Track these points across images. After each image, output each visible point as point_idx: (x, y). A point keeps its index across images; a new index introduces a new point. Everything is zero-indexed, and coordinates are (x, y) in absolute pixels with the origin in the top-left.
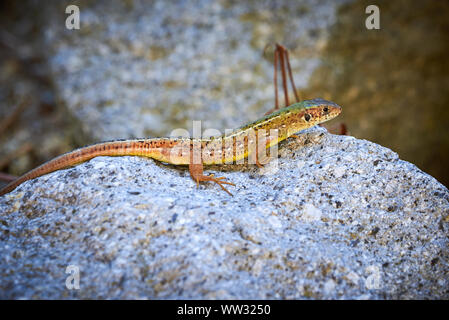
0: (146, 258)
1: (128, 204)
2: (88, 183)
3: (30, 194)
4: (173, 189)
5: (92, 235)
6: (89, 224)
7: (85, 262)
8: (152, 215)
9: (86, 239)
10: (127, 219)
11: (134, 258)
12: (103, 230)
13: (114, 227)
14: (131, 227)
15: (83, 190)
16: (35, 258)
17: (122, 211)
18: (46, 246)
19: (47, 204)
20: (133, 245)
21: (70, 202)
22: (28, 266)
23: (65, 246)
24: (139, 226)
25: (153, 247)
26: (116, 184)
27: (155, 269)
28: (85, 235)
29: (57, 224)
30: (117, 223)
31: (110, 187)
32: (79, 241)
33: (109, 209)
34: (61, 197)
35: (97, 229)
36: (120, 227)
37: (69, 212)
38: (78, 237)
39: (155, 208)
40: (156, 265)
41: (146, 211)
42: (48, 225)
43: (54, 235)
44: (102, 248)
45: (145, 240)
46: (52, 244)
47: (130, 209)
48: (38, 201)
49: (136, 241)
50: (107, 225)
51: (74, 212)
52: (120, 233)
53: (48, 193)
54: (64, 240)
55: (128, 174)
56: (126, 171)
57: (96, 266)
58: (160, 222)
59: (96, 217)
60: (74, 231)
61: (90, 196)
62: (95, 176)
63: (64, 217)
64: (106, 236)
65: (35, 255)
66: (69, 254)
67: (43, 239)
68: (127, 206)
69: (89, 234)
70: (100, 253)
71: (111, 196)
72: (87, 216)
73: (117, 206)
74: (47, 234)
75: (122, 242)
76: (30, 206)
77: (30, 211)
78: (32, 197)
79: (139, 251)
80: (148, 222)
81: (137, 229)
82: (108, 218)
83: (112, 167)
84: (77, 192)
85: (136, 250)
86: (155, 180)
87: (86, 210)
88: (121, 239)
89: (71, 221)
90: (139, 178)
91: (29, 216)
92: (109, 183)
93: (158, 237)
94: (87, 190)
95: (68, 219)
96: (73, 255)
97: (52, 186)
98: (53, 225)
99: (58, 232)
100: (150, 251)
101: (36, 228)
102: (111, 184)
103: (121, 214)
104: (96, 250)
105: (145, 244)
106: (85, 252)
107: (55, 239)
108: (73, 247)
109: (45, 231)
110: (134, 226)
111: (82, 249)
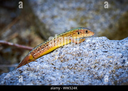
0: (115, 78)
1: (104, 56)
2: (85, 48)
3: (61, 53)
4: (119, 50)
5: (91, 68)
6: (89, 64)
7: (90, 79)
8: (115, 60)
9: (88, 70)
10: (105, 62)
11: (111, 78)
12: (95, 67)
13: (100, 65)
14: (107, 65)
15: (84, 51)
16: (70, 78)
17: (102, 59)
18: (72, 73)
19: (69, 56)
20: (109, 72)
21: (78, 55)
22: (68, 81)
23: (80, 73)
24: (110, 65)
25: (117, 73)
26: (96, 48)
27: (119, 82)
28: (88, 69)
29: (75, 65)
30: (101, 63)
31: (94, 49)
32: (85, 71)
33: (97, 58)
34: (74, 54)
35: (93, 66)
36: (103, 65)
37: (79, 60)
38: (85, 69)
39: (116, 58)
40: (120, 80)
41: (112, 59)
42: (72, 65)
43: (74, 69)
44: (96, 74)
45: (114, 70)
46: (74, 72)
47: (106, 58)
48: (65, 56)
49: (110, 71)
50: (97, 65)
51: (81, 59)
52: (103, 68)
53: (69, 52)
54: (79, 71)
55: (100, 44)
56: (99, 43)
57: (95, 81)
58: (119, 63)
59: (91, 61)
60: (83, 67)
61: (88, 53)
62: (88, 45)
63: (78, 62)
64: (97, 69)
65: (69, 77)
66: (83, 76)
67: (70, 71)
68: (104, 57)
69: (89, 68)
70: (96, 76)
71: (97, 53)
72: (87, 61)
73: (100, 57)
74: (71, 69)
75: (105, 72)
76: (62, 57)
77: (62, 59)
78: (63, 54)
79: (112, 75)
80: (113, 63)
81: (109, 66)
82: (97, 62)
83: (94, 41)
84: (81, 52)
85: (110, 74)
86: (110, 47)
87: (86, 59)
88: (104, 70)
89: (81, 63)
90: (104, 46)
91: (62, 61)
92: (93, 48)
93: (118, 69)
94: (86, 51)
95: (80, 63)
96: (85, 76)
97: (70, 49)
98: (73, 65)
99: (76, 68)
100: (116, 75)
101: (66, 66)
102: (95, 48)
103: (102, 60)
104: (94, 74)
105: (114, 72)
106: (89, 75)
107: (75, 71)
108: (83, 74)
109: (71, 67)
110: (108, 65)
111: (88, 74)
